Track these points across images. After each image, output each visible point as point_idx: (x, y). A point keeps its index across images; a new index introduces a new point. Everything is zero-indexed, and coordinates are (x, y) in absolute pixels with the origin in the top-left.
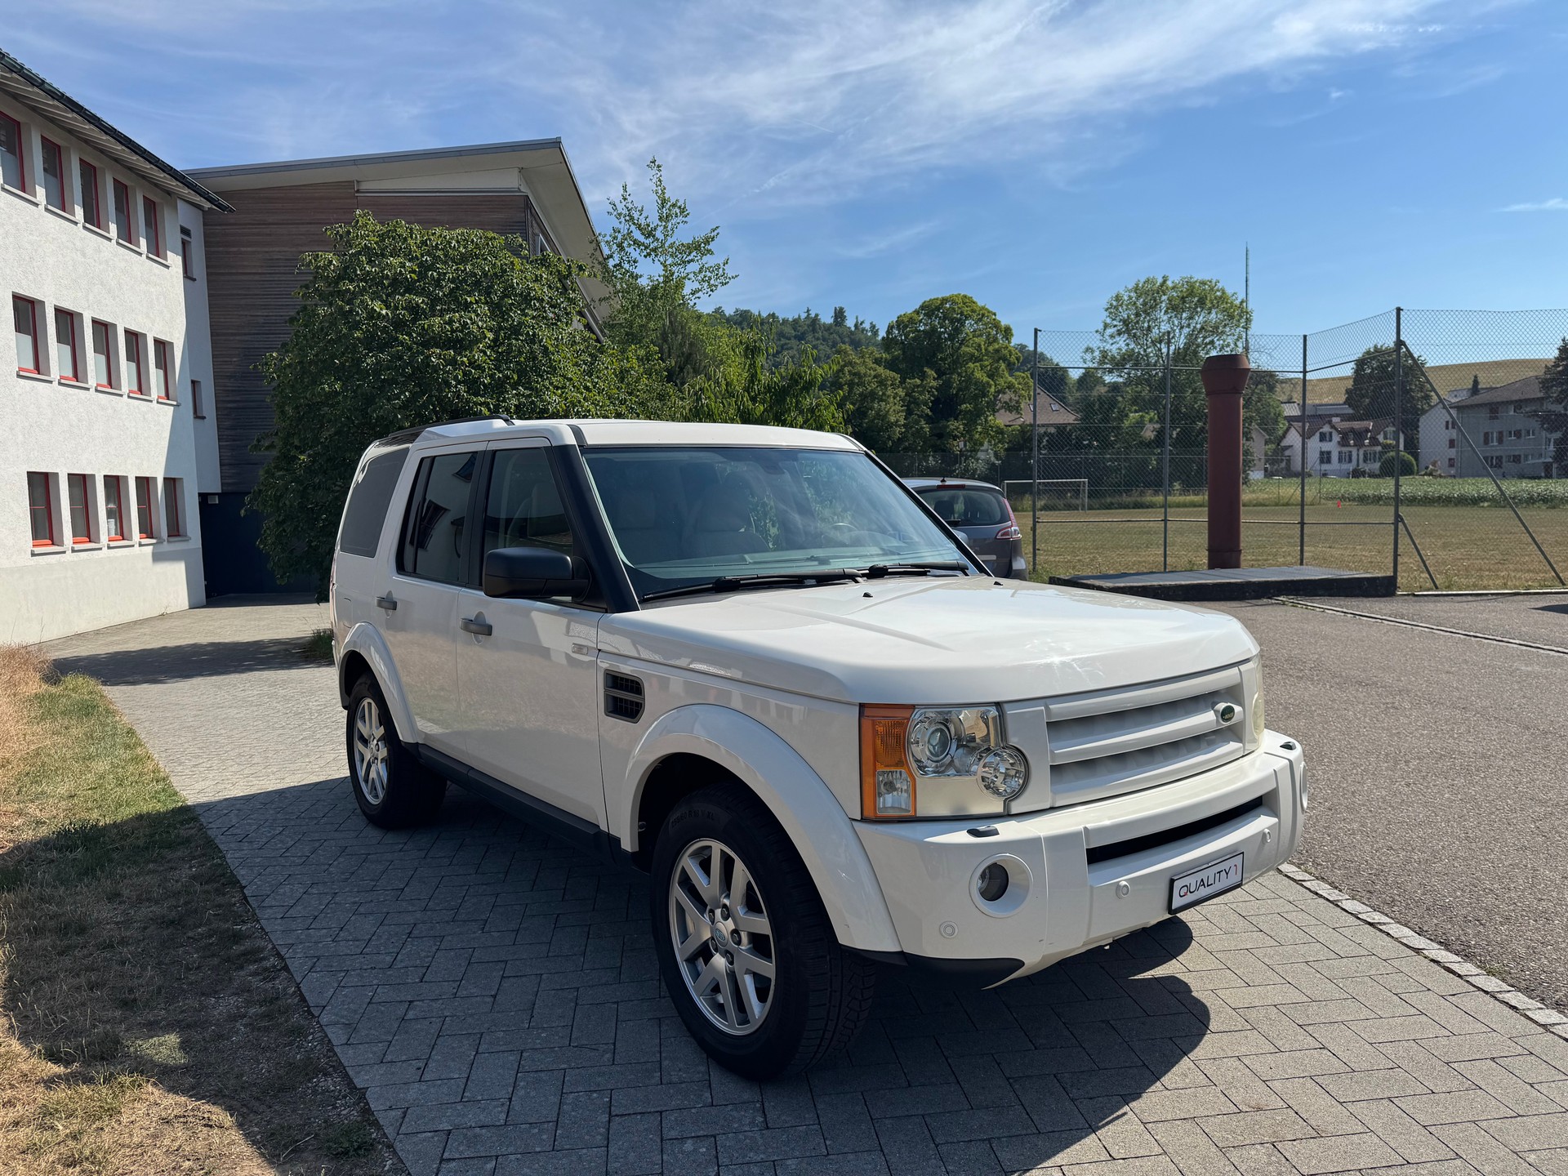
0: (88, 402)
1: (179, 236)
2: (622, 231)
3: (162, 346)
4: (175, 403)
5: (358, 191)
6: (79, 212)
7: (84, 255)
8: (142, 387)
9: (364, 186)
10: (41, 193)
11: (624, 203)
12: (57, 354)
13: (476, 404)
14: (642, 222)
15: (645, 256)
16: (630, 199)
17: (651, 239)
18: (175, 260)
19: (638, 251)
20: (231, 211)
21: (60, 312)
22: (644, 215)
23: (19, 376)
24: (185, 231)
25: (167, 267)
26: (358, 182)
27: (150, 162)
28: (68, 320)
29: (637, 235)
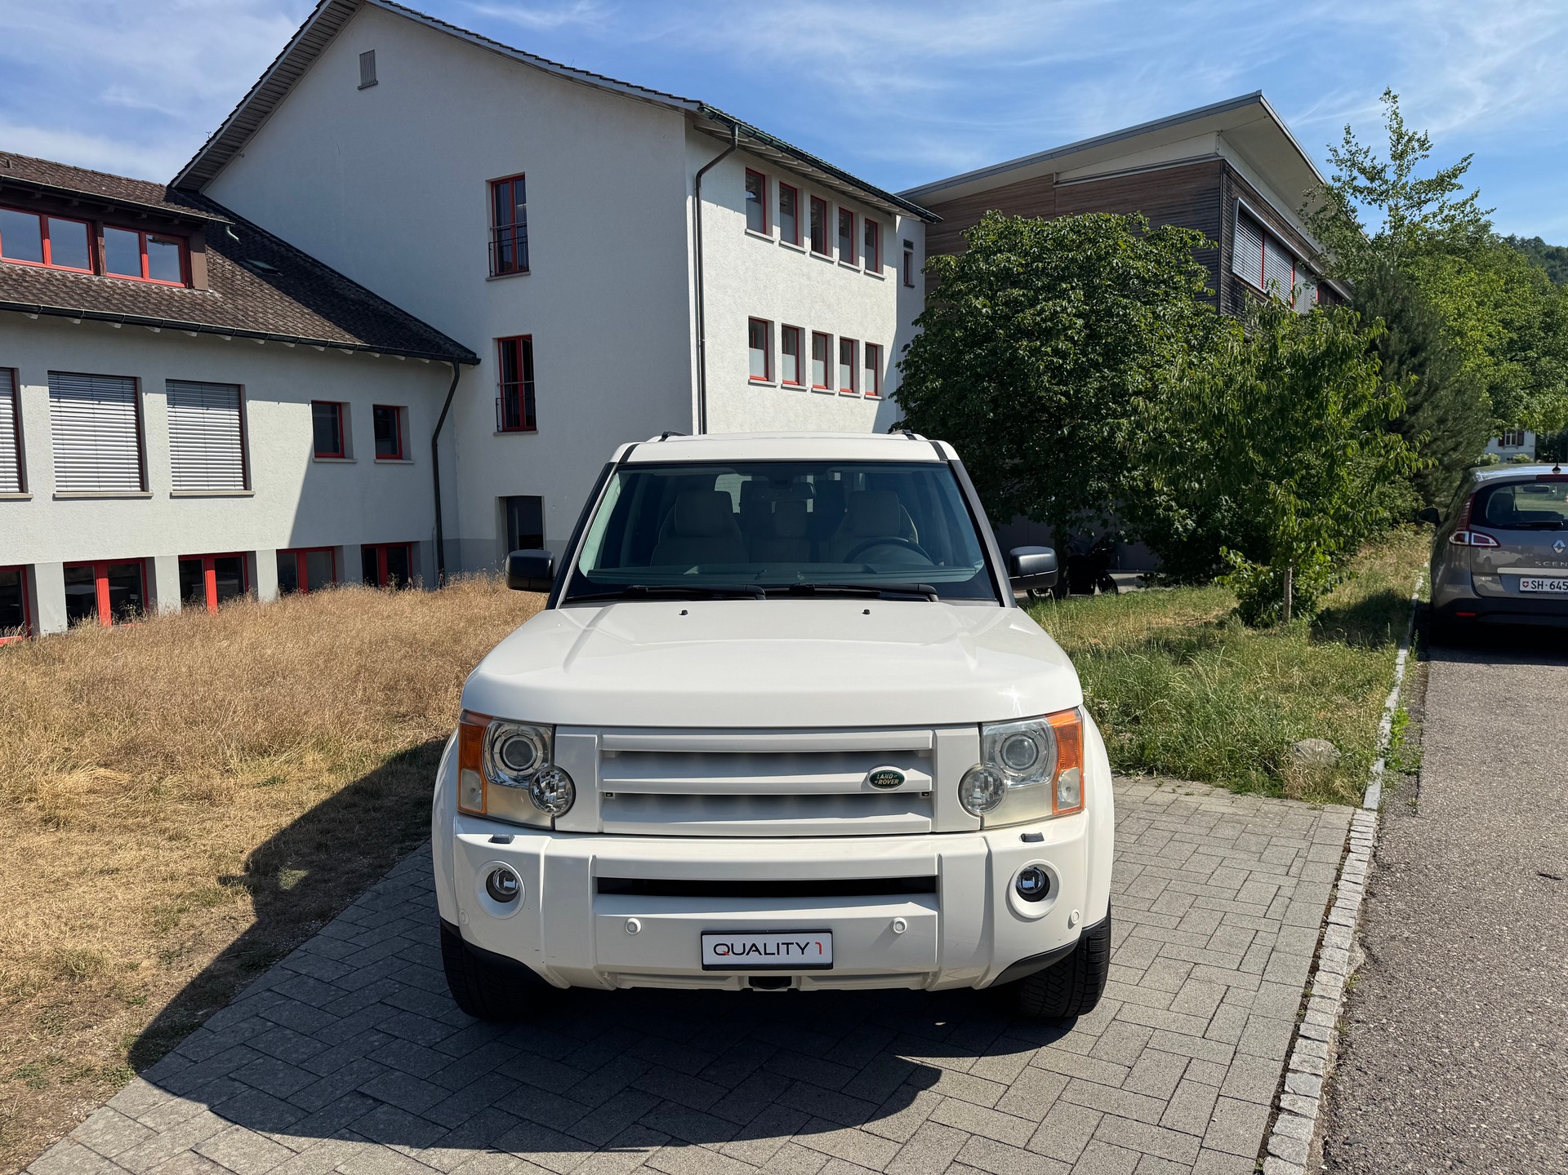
0: (806, 401)
1: (903, 249)
2: (1343, 179)
3: (873, 350)
4: (880, 398)
5: (1057, 183)
6: (808, 242)
7: (809, 278)
8: (854, 386)
9: (1062, 177)
10: (776, 231)
11: (1347, 147)
12: (782, 362)
13: (1056, 393)
14: (1367, 164)
15: (1370, 203)
16: (1354, 141)
17: (1377, 183)
18: (890, 273)
19: (1360, 197)
20: (939, 221)
21: (786, 329)
22: (1371, 155)
23: (750, 383)
24: (908, 244)
25: (883, 279)
26: (1057, 174)
27: (865, 190)
28: (792, 335)
29: (1362, 181)
